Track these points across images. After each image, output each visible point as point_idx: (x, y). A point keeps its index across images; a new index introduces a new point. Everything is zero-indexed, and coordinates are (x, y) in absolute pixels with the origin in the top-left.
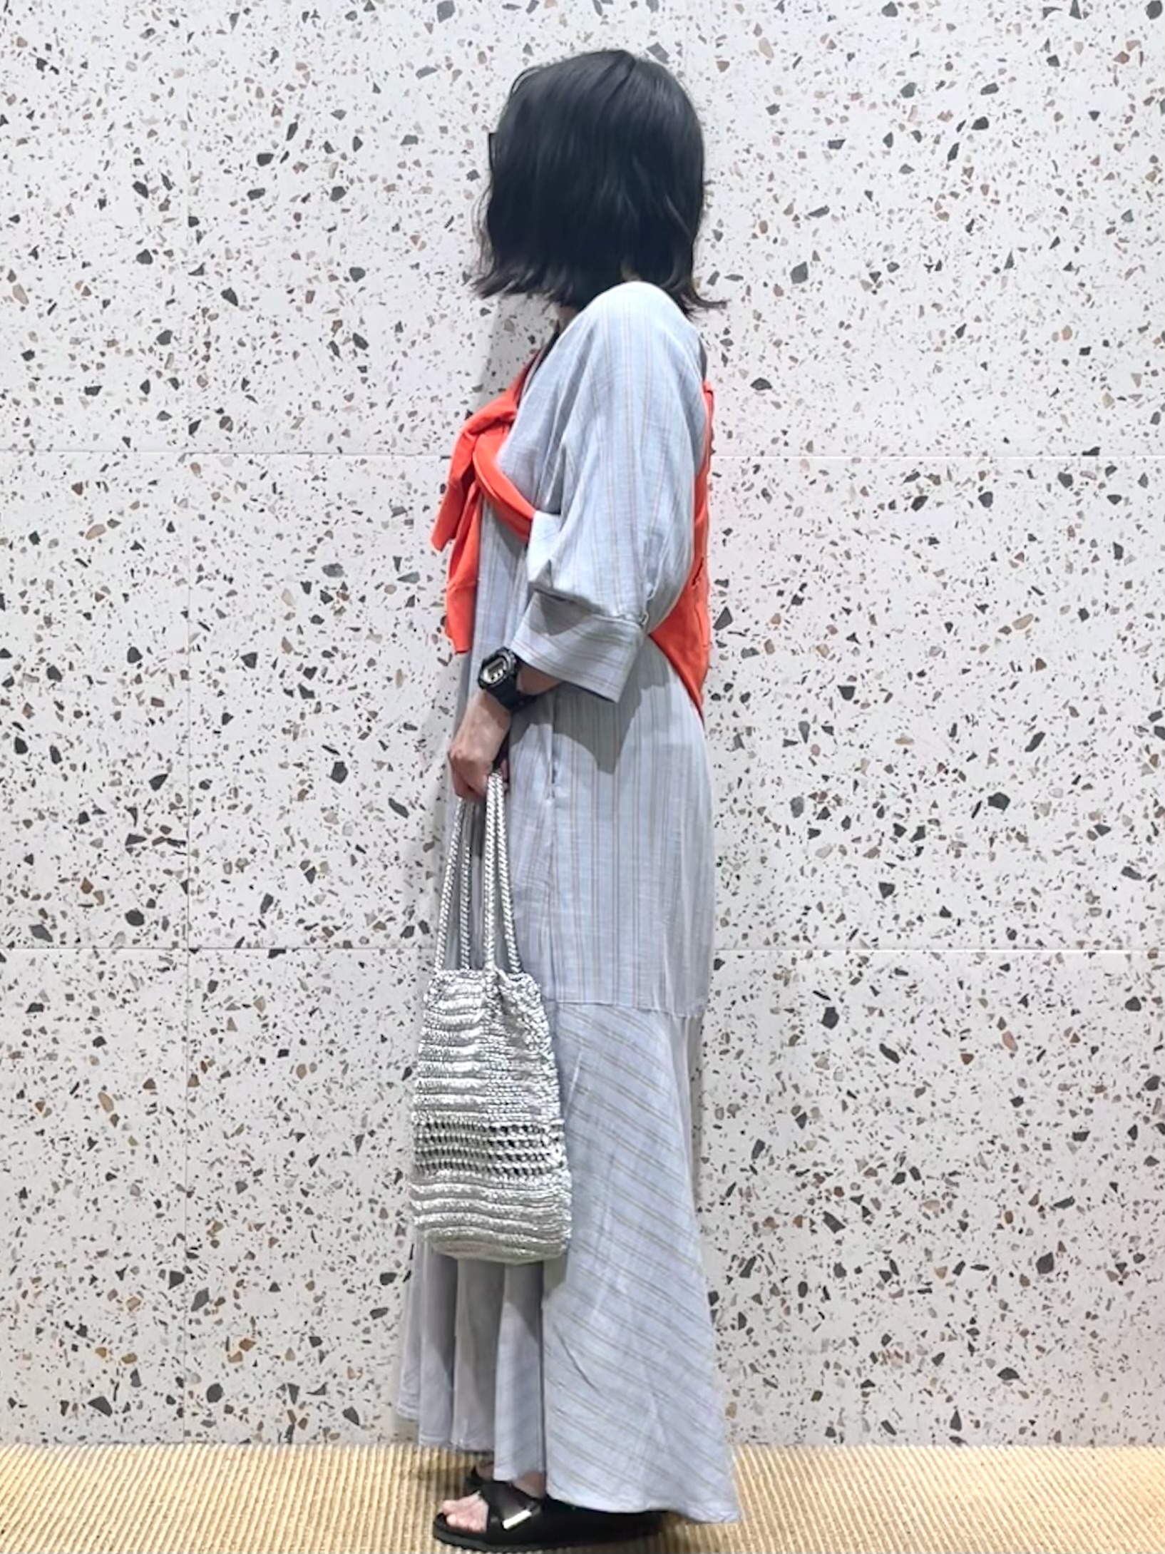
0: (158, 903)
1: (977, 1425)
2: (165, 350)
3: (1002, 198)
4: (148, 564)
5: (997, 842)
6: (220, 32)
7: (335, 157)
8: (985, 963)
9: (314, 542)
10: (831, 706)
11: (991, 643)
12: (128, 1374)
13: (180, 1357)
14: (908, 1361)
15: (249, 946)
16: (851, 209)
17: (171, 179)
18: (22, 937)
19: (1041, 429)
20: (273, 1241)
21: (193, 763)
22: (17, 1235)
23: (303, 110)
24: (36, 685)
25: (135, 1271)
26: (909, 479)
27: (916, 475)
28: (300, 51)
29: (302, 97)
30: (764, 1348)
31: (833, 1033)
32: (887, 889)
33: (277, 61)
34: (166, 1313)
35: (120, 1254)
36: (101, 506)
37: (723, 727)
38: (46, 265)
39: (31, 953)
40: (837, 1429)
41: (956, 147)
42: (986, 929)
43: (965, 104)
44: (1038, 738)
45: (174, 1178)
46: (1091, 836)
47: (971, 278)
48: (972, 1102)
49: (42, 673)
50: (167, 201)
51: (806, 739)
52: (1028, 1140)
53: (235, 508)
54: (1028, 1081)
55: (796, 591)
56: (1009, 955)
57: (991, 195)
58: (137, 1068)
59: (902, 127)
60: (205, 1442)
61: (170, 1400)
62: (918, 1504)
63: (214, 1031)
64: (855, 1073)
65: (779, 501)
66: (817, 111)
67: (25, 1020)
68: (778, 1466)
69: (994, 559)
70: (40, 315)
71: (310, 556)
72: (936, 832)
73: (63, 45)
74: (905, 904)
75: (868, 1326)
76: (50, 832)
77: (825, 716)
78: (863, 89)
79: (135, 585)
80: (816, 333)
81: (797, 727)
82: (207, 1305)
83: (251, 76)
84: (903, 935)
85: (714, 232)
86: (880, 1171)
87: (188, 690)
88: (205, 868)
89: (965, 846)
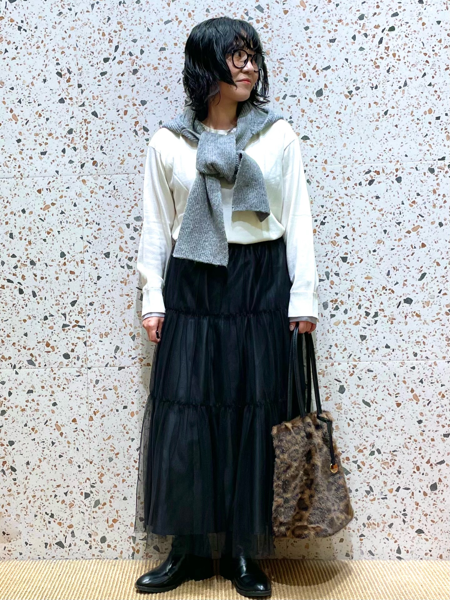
0: (75, 350)
1: (408, 552)
2: (70, 136)
3: (401, 58)
4: (67, 219)
5: (408, 317)
6: (88, 11)
7: (134, 58)
8: (405, 366)
9: (130, 208)
10: (338, 265)
11: (403, 238)
12: (70, 532)
13: (90, 526)
14: (378, 526)
15: (110, 366)
16: (339, 66)
17: (71, 70)
18: (24, 365)
19: (420, 151)
20: (124, 481)
21: (87, 296)
22: (26, 479)
23: (121, 40)
24: (26, 268)
25: (71, 492)
26: (367, 173)
27: (369, 171)
28: (119, 17)
29: (120, 35)
31: (343, 396)
32: (363, 338)
33: (110, 22)
34: (84, 509)
35: (65, 486)
36: (48, 198)
38: (24, 106)
39: (28, 370)
40: (350, 553)
41: (382, 39)
42: (404, 353)
43: (385, 20)
44: (424, 275)
45: (85, 456)
46: (447, 314)
47: (390, 91)
48: (402, 423)
49: (28, 263)
50: (70, 78)
51: (328, 278)
52: (425, 437)
53: (99, 196)
54: (424, 414)
55: (322, 220)
56: (415, 363)
57: (397, 57)
58: (69, 414)
59: (359, 32)
60: (100, 559)
61: (86, 542)
62: (384, 584)
63: (98, 399)
64: (353, 411)
65: (314, 184)
66: (324, 28)
67: (25, 396)
69: (403, 204)
70: (23, 125)
71: (129, 214)
72: (383, 314)
73: (28, 21)
74: (370, 344)
75: (361, 513)
76: (33, 324)
77: (336, 269)
78: (343, 18)
79: (62, 228)
80: (327, 116)
81: (324, 274)
82: (99, 506)
83: (100, 28)
84: (370, 356)
85: (284, 78)
86: (364, 450)
87: (84, 267)
88: (93, 336)
89: (395, 319)
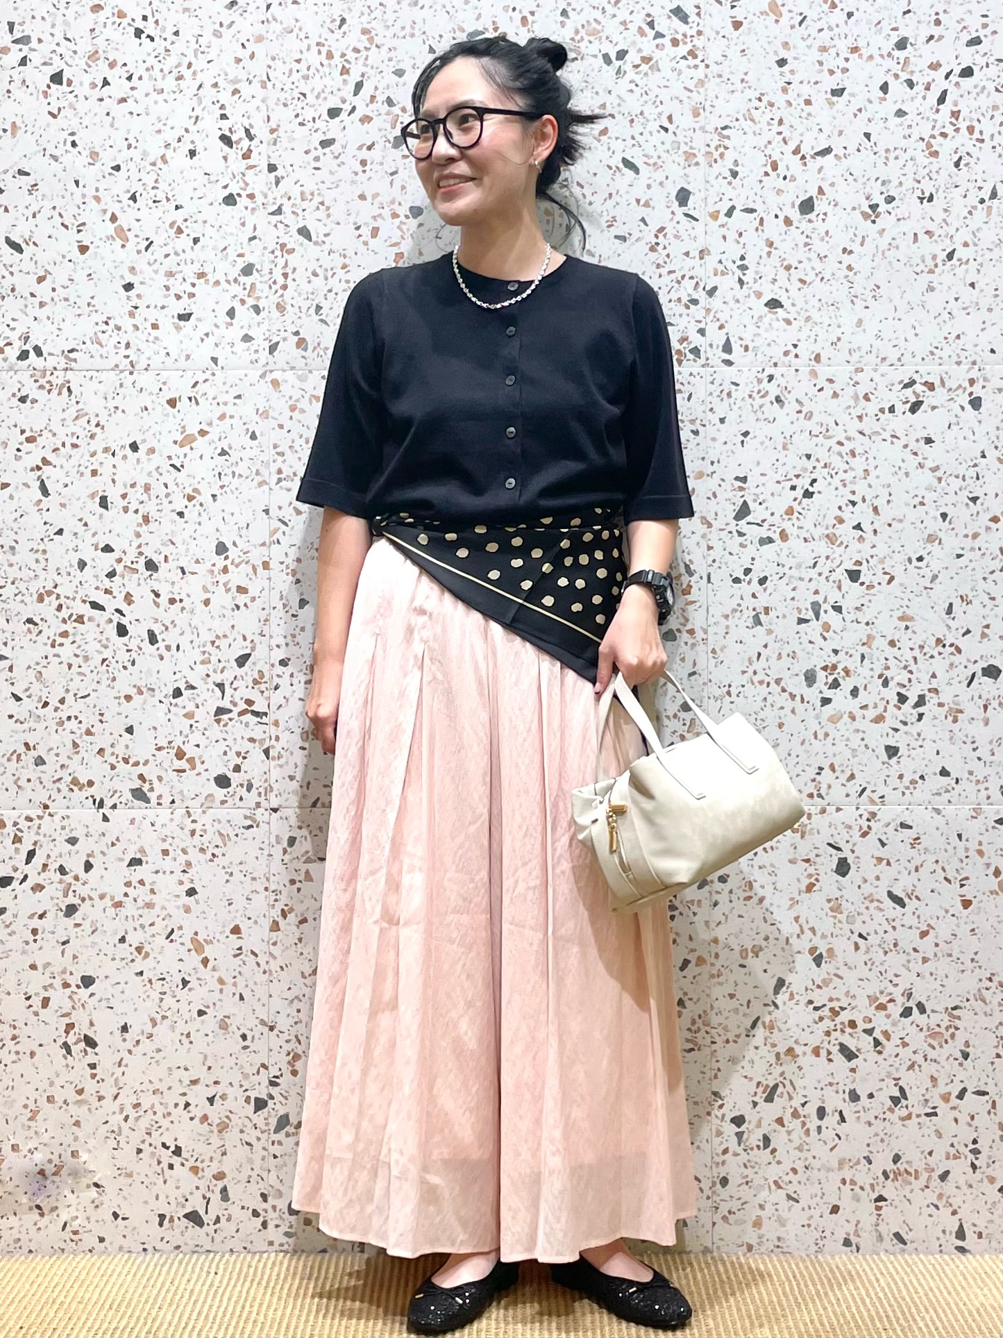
0: (243, 768)
1: (980, 1235)
2: (248, 280)
3: (986, 137)
4: (234, 468)
5: (990, 707)
6: (295, 3)
7: (396, 110)
8: (981, 818)
10: (839, 588)
11: (982, 531)
12: (218, 1190)
13: (265, 1175)
14: (916, 1178)
16: (852, 149)
17: (252, 132)
18: (124, 801)
21: (274, 642)
22: (120, 1065)
23: (368, 69)
24: (136, 576)
25: (224, 1097)
26: (906, 386)
27: (912, 383)
28: (365, 18)
29: (366, 59)
30: (786, 1166)
31: (844, 881)
32: (892, 751)
33: (344, 28)
34: (251, 1135)
35: (211, 1082)
36: (192, 418)
37: (743, 607)
38: (144, 209)
39: (132, 813)
40: (854, 1239)
41: (945, 93)
42: (981, 787)
43: (953, 54)
45: (258, 1014)
47: (959, 208)
48: (973, 944)
49: (141, 566)
50: (250, 150)
51: (817, 617)
53: (310, 418)
55: (807, 486)
57: (976, 135)
58: (224, 916)
59: (896, 76)
60: (286, 1252)
61: (256, 1214)
63: (293, 882)
64: (865, 917)
65: (790, 406)
66: (821, 63)
67: (126, 873)
68: (801, 1273)
69: (983, 456)
72: (935, 700)
73: (157, 16)
74: (907, 765)
75: (881, 1146)
76: (148, 706)
77: (834, 596)
78: (861, 43)
79: (222, 487)
80: (822, 258)
81: (809, 607)
82: (288, 1128)
83: (322, 41)
84: (907, 792)
85: (731, 170)
86: (889, 1005)
87: (269, 579)
88: (285, 737)
89: (961, 712)
